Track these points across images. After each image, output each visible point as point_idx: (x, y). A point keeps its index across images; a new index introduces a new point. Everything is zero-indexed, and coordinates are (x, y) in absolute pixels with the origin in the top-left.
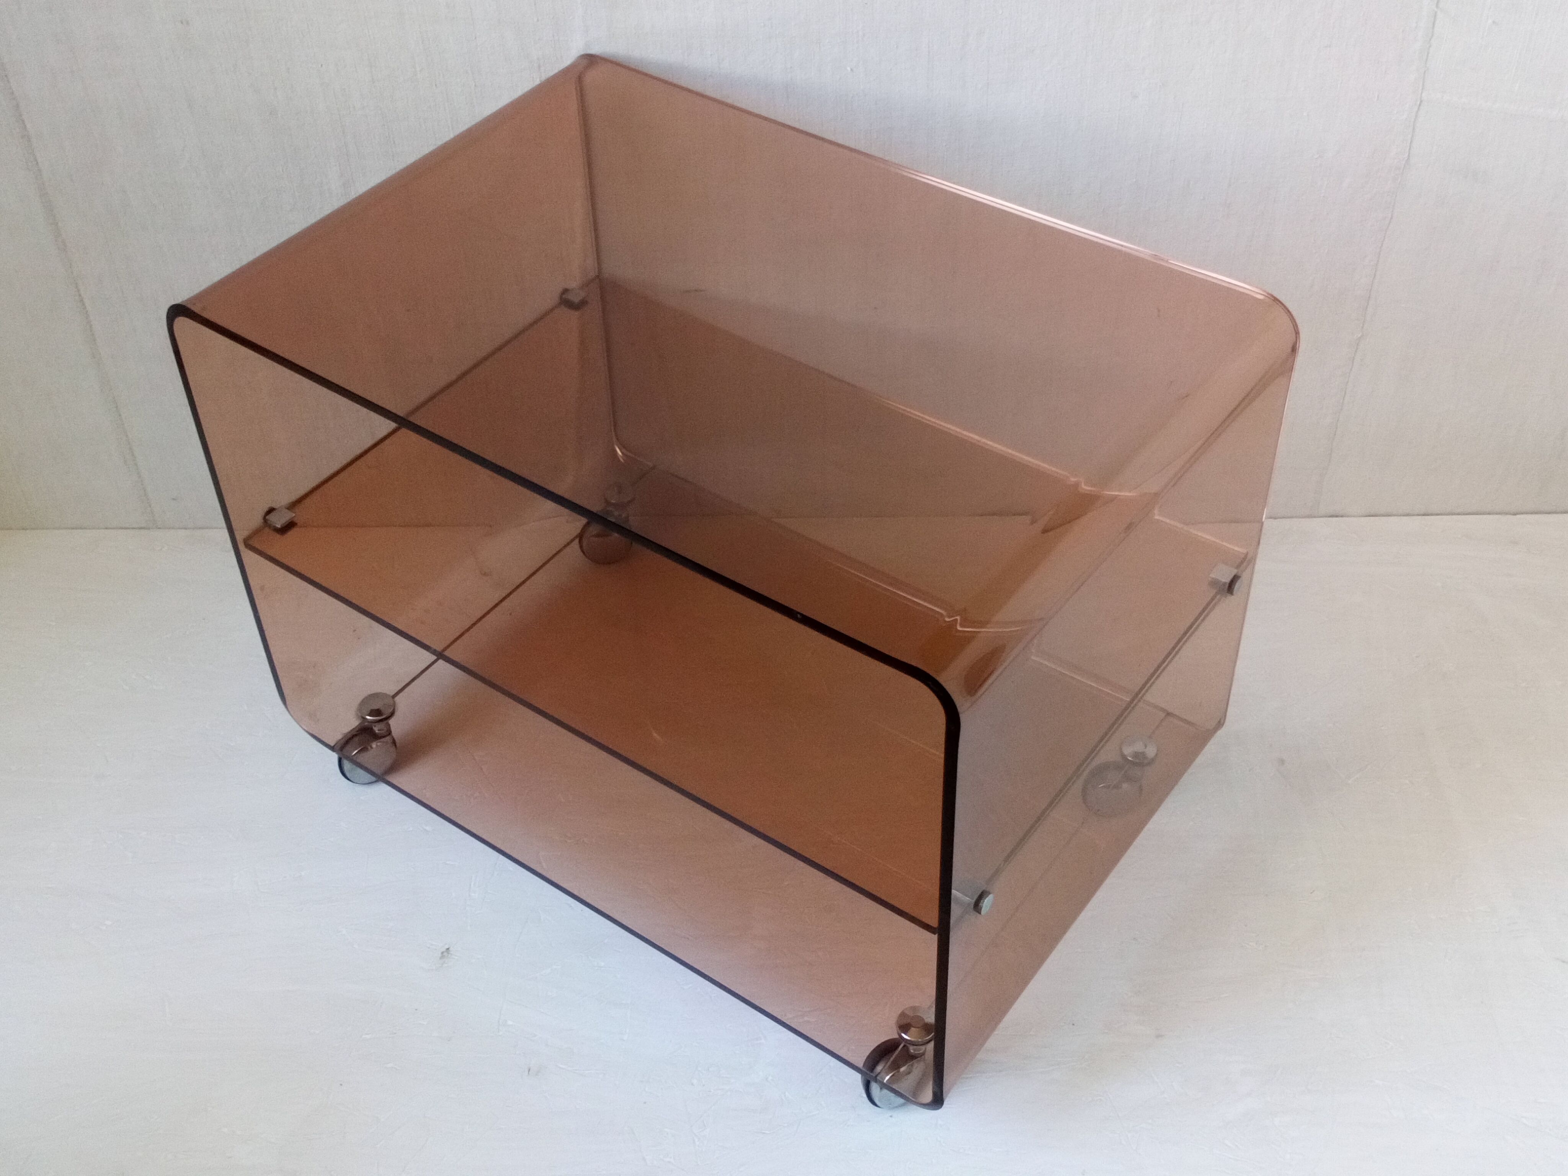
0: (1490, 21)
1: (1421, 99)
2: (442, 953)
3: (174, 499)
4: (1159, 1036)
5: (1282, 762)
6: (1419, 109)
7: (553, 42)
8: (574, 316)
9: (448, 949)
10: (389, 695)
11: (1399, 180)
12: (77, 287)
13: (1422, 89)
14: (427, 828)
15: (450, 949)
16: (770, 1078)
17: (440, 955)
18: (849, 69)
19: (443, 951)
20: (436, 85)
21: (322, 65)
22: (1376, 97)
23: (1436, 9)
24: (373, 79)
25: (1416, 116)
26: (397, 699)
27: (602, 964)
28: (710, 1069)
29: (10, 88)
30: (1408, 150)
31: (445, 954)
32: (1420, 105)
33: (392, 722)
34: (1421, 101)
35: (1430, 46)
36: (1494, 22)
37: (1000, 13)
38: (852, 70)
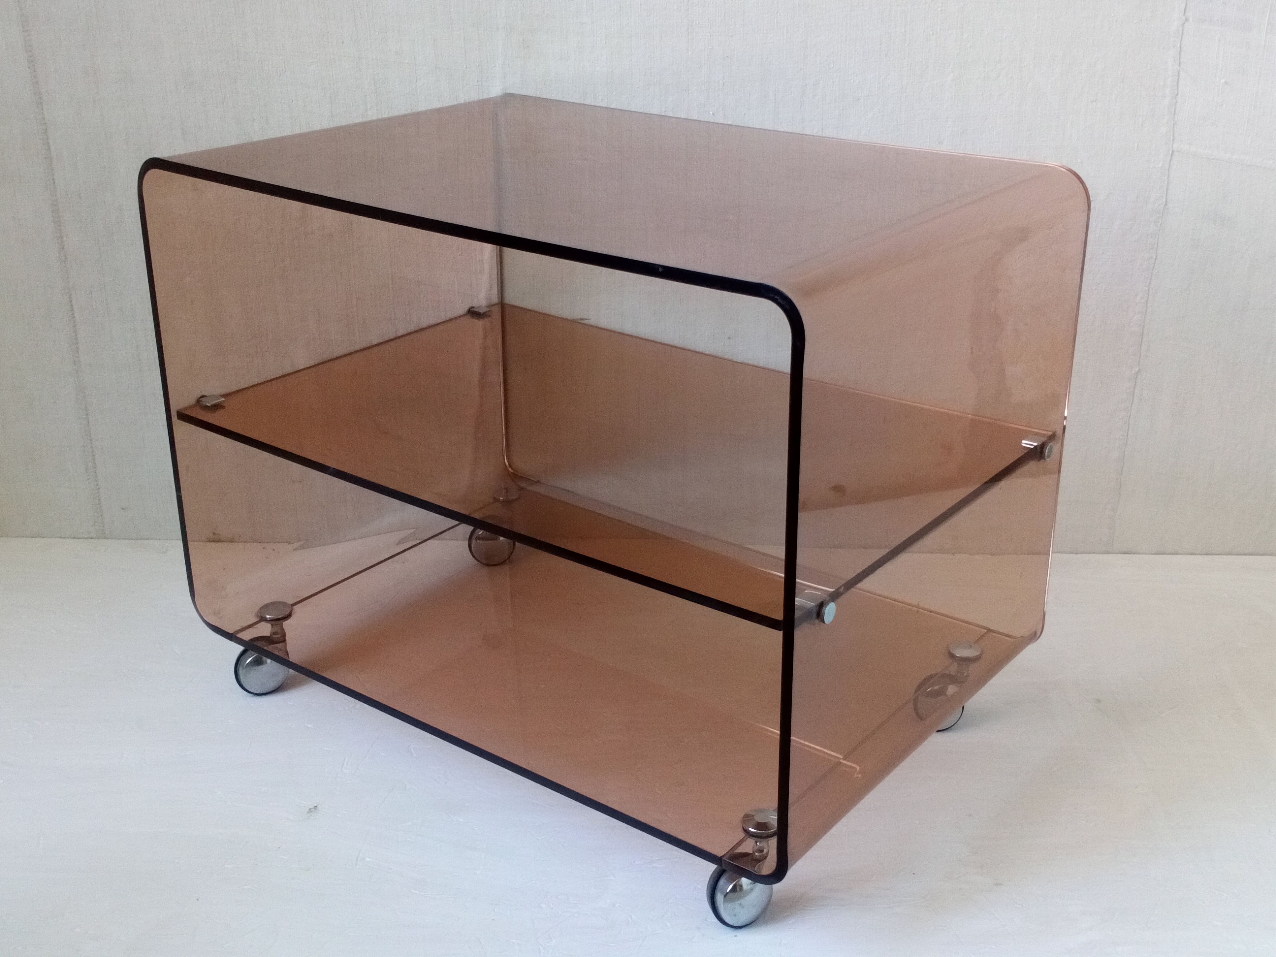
0: (1223, 81)
1: (1172, 149)
2: (310, 809)
3: (123, 509)
4: (997, 884)
5: (1099, 701)
6: (1171, 158)
7: (478, 87)
8: (479, 324)
9: (316, 806)
10: (289, 604)
11: (1160, 223)
12: (70, 297)
13: (1173, 140)
14: (309, 726)
15: (318, 807)
16: (617, 905)
17: (308, 810)
18: (711, 113)
19: (311, 807)
22: (1136, 146)
23: (1179, 69)
24: (332, 114)
25: (1170, 165)
26: (295, 607)
27: (461, 820)
29: (43, 114)
30: (1164, 195)
31: (313, 810)
32: (1172, 154)
33: (286, 624)
34: (1173, 152)
35: (1176, 103)
36: (1226, 82)
38: (713, 114)
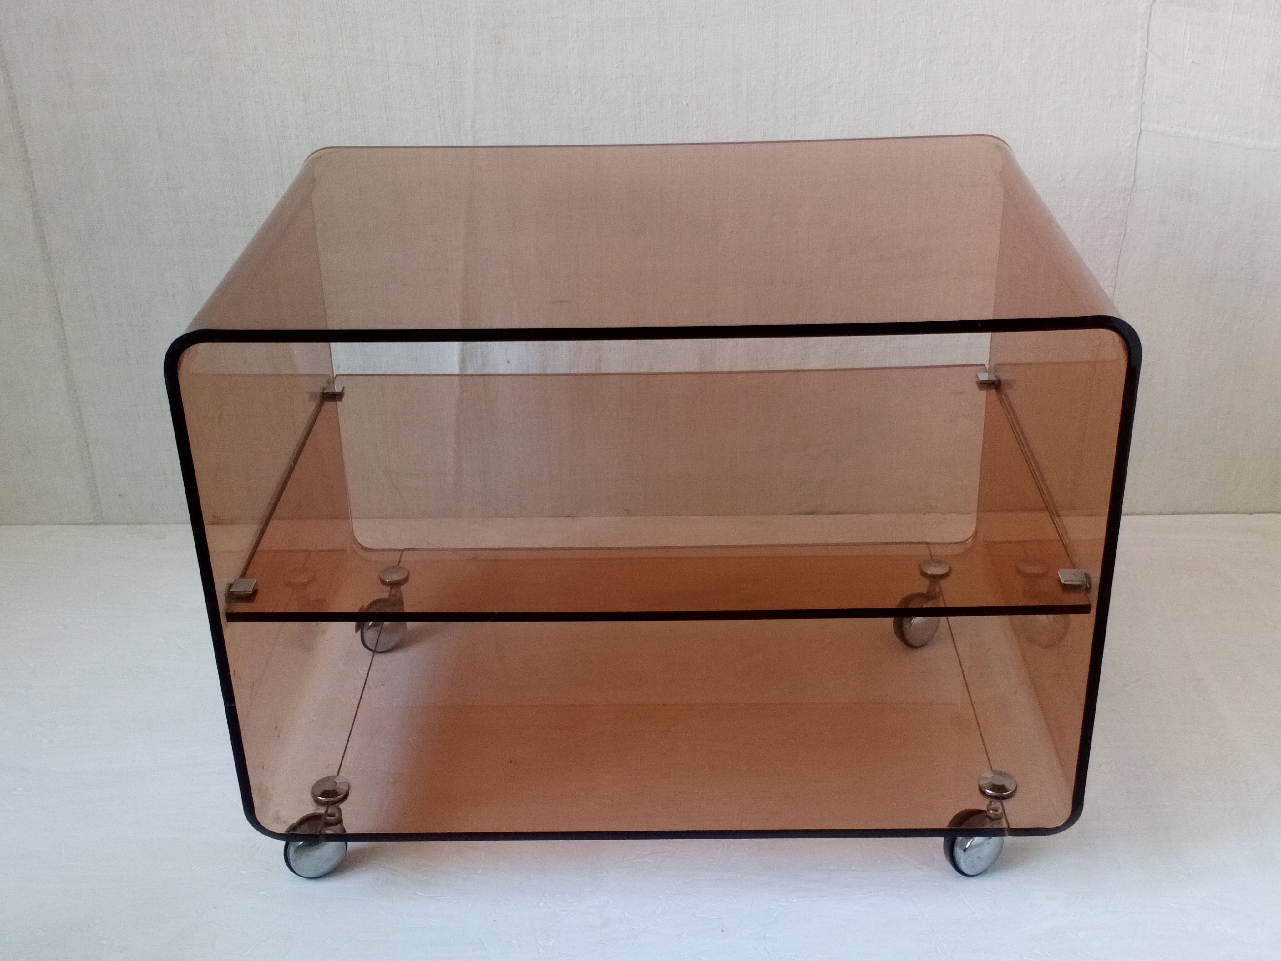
0: (1190, 61)
1: (1140, 128)
3: (119, 495)
6: (1139, 137)
7: (450, 83)
11: (1129, 200)
12: (55, 295)
13: (1141, 120)
20: (356, 118)
21: (266, 100)
22: (1105, 126)
23: (1147, 50)
25: (1138, 144)
28: (556, 896)
29: (18, 117)
30: (1133, 173)
32: (1140, 133)
34: (1141, 130)
35: (1144, 83)
36: (1193, 62)
37: (803, 55)
